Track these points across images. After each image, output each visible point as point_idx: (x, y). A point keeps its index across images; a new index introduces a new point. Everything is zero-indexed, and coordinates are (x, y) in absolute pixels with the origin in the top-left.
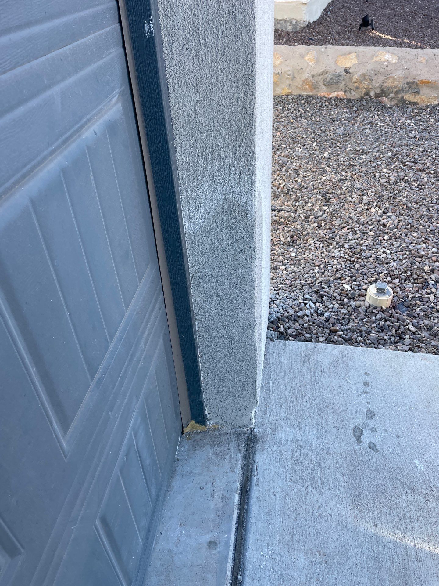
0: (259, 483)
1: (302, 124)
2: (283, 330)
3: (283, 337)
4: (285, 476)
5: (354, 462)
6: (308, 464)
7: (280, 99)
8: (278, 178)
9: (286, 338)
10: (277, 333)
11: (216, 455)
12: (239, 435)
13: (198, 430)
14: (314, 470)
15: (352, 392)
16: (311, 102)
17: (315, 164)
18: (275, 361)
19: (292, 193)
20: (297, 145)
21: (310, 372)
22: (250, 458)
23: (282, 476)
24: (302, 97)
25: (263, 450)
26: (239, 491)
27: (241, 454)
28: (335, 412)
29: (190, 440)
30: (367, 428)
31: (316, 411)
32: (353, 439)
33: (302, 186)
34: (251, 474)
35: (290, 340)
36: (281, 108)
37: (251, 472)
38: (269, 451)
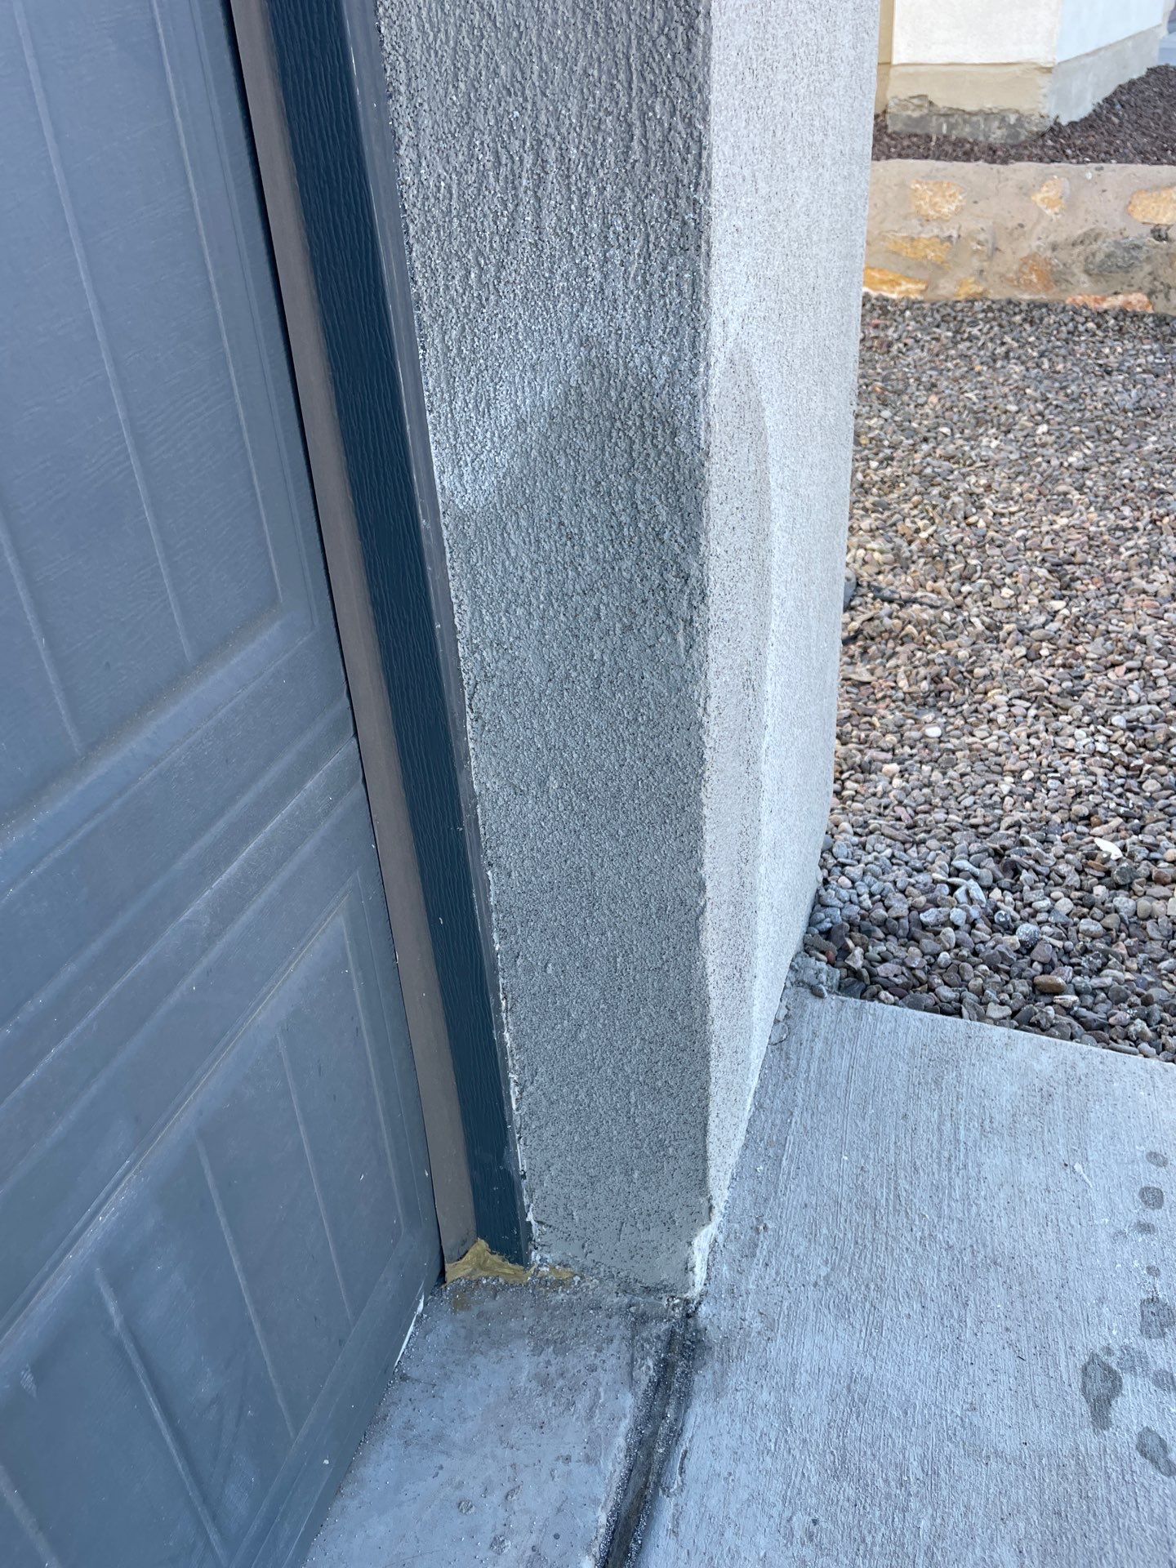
0: (683, 1527)
1: (1008, 377)
2: (860, 963)
3: (858, 987)
4: (787, 1514)
5: (1070, 1502)
6: (886, 1481)
7: (949, 310)
8: (915, 512)
9: (867, 994)
10: (837, 973)
11: (545, 1382)
12: (642, 1319)
13: (496, 1278)
14: (905, 1510)
15: (1091, 1219)
16: (1041, 320)
17: (1037, 482)
18: (814, 1066)
19: (952, 556)
20: (986, 430)
21: (941, 1124)
22: (664, 1417)
23: (775, 1512)
24: (1016, 305)
25: (718, 1395)
26: (598, 1546)
27: (635, 1395)
28: (1016, 1288)
29: (462, 1309)
30: (1139, 1370)
31: (944, 1275)
32: (1077, 1405)
33: (988, 539)
34: (657, 1484)
35: (880, 1001)
36: (950, 334)
37: (659, 1475)
38: (740, 1401)
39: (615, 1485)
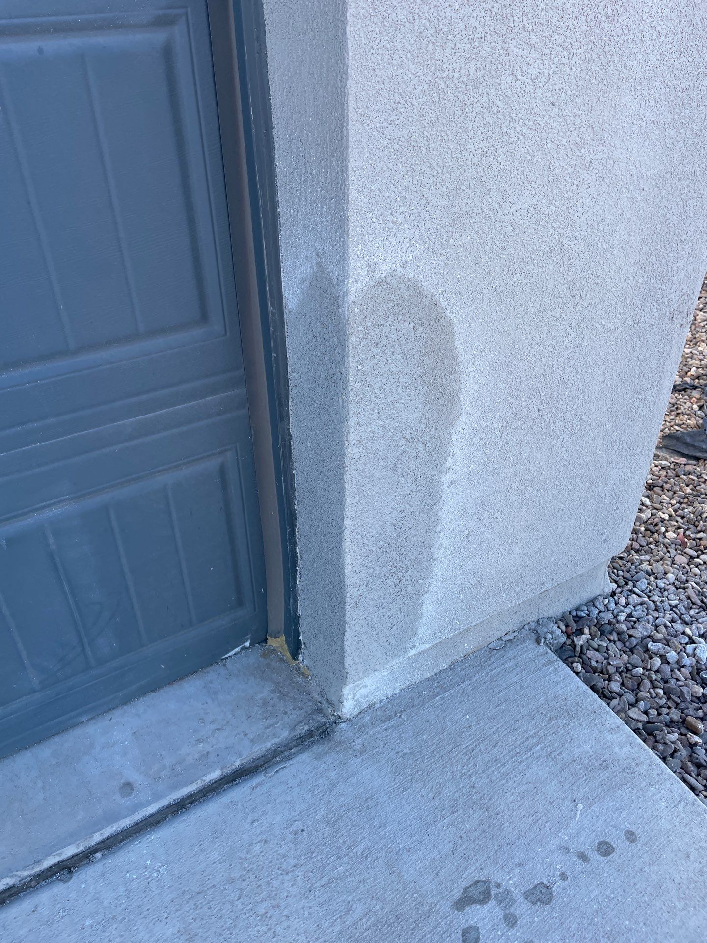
0: (258, 789)
2: (581, 643)
3: (567, 653)
4: (296, 818)
9: (568, 659)
10: (562, 639)
13: (284, 656)
22: (291, 749)
23: (292, 814)
26: (227, 771)
27: (290, 734)
29: (264, 657)
30: (503, 905)
32: (455, 890)
34: (266, 769)
37: (269, 767)
38: (321, 768)
39: (252, 757)
